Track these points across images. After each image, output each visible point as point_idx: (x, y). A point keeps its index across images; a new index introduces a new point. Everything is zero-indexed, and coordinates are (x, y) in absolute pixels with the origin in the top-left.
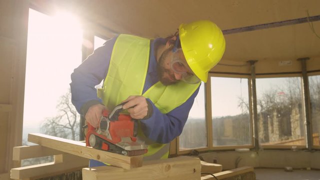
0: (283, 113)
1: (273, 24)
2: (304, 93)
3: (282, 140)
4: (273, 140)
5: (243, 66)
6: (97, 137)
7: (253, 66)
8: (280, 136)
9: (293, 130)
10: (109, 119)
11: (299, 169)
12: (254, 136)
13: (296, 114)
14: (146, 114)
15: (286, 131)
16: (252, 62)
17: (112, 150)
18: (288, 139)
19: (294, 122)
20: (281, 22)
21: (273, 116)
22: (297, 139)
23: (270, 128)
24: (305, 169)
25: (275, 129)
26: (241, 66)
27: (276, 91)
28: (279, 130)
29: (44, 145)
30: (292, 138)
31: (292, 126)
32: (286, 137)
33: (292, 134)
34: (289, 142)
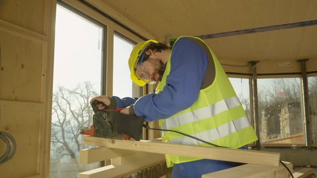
1: (285, 26)
3: (270, 138)
5: (244, 66)
7: (254, 66)
8: (268, 134)
11: (299, 167)
13: (286, 113)
15: (274, 129)
16: (253, 63)
18: (276, 137)
19: (283, 121)
22: (286, 137)
24: (305, 166)
25: (263, 127)
26: (242, 66)
28: (267, 128)
32: (274, 135)
33: (281, 132)
34: (277, 140)
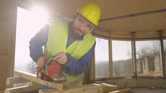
0: (150, 58)
1: (144, 13)
2: (161, 48)
3: (150, 73)
4: (145, 72)
5: (129, 35)
6: (42, 73)
7: (134, 35)
8: (149, 70)
9: (155, 67)
10: (47, 65)
11: (158, 88)
12: (134, 71)
13: (157, 59)
14: (66, 61)
15: (152, 68)
16: (133, 33)
17: (48, 80)
18: (153, 72)
19: (156, 63)
20: (148, 12)
21: (145, 60)
22: (158, 72)
23: (144, 66)
24: (161, 88)
25: (146, 67)
26: (127, 35)
27: (147, 47)
28: (148, 67)
29: (22, 77)
30: (155, 72)
31: (155, 65)
32: (152, 71)
33: (155, 69)
34: (153, 74)
